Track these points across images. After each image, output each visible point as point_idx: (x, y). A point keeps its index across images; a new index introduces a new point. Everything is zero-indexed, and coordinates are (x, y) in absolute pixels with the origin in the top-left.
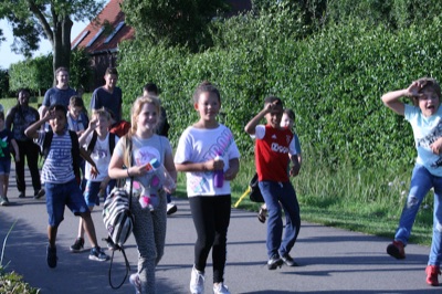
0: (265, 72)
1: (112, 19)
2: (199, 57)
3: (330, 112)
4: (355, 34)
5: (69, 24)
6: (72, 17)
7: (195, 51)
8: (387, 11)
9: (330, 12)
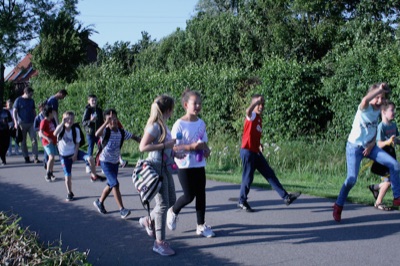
0: (105, 92)
1: (26, 66)
2: (71, 85)
3: (137, 111)
4: (148, 74)
5: (3, 68)
6: (5, 65)
7: (69, 82)
8: (164, 63)
9: (136, 63)
